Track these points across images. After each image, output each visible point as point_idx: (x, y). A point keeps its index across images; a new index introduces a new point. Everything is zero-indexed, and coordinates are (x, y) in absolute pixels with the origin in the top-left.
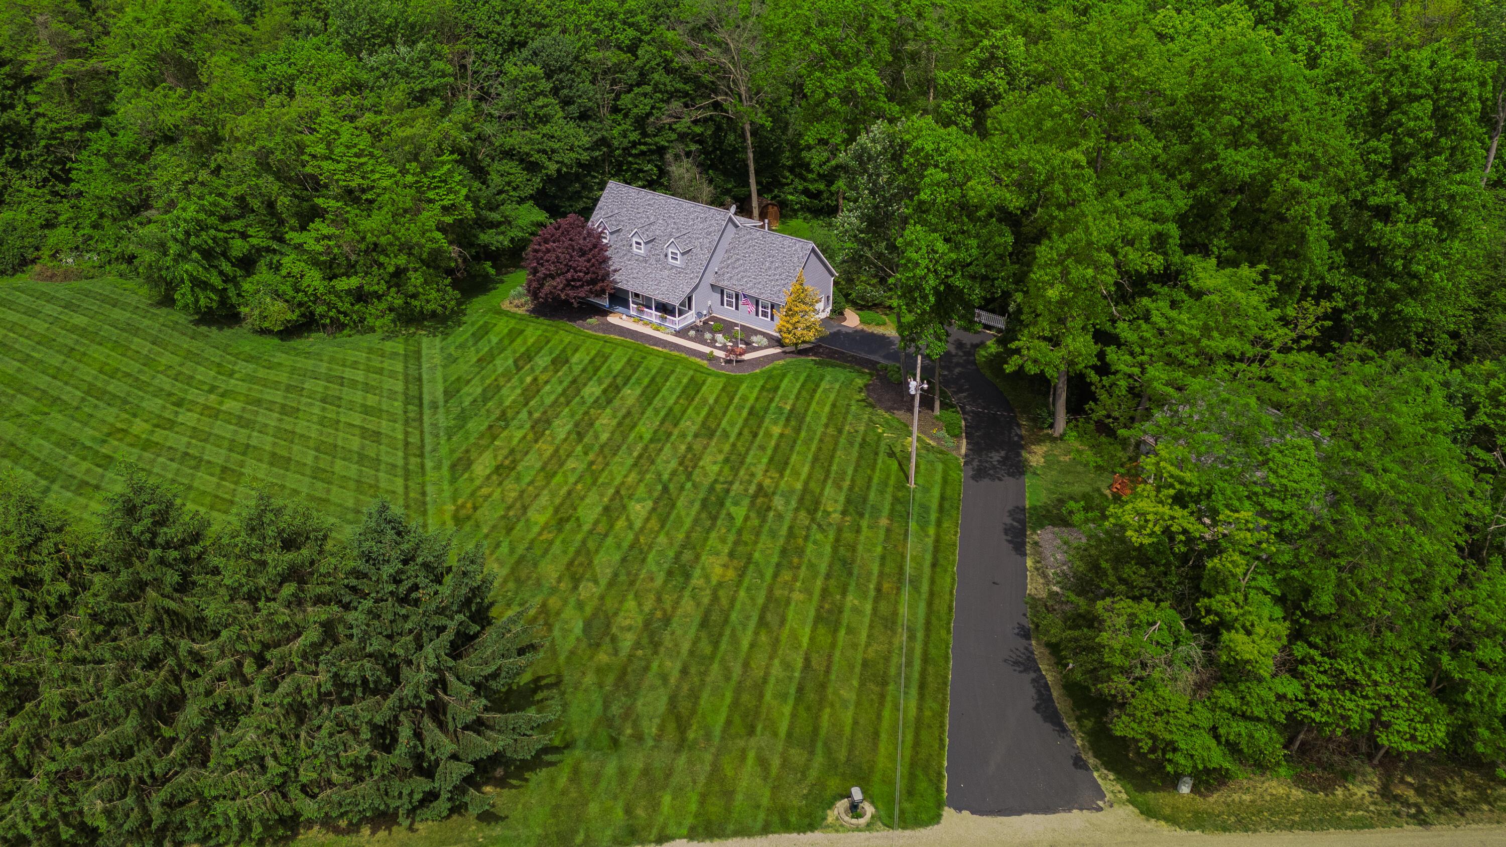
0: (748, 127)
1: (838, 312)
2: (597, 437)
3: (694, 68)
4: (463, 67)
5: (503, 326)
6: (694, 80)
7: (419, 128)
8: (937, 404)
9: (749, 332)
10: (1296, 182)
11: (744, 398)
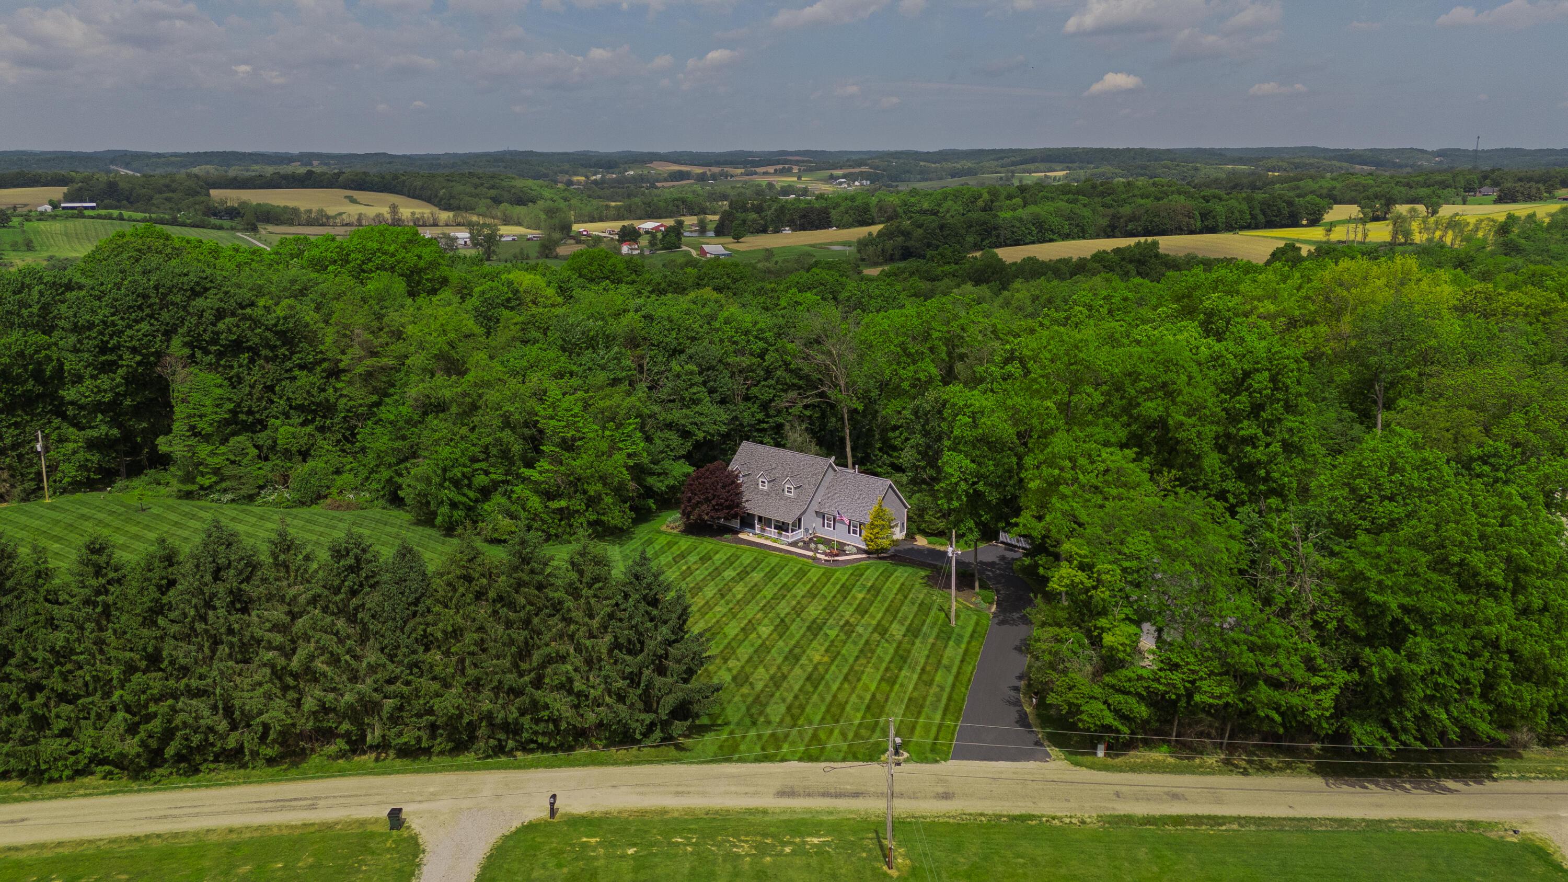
0: (845, 411)
1: (910, 536)
2: (734, 596)
3: (806, 370)
4: (641, 366)
5: (662, 540)
6: (807, 378)
7: (617, 399)
8: (977, 584)
9: (841, 545)
10: (1182, 418)
11: (838, 579)
